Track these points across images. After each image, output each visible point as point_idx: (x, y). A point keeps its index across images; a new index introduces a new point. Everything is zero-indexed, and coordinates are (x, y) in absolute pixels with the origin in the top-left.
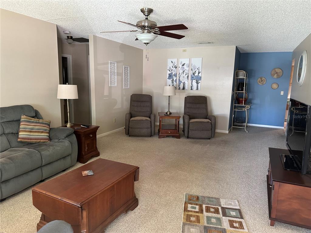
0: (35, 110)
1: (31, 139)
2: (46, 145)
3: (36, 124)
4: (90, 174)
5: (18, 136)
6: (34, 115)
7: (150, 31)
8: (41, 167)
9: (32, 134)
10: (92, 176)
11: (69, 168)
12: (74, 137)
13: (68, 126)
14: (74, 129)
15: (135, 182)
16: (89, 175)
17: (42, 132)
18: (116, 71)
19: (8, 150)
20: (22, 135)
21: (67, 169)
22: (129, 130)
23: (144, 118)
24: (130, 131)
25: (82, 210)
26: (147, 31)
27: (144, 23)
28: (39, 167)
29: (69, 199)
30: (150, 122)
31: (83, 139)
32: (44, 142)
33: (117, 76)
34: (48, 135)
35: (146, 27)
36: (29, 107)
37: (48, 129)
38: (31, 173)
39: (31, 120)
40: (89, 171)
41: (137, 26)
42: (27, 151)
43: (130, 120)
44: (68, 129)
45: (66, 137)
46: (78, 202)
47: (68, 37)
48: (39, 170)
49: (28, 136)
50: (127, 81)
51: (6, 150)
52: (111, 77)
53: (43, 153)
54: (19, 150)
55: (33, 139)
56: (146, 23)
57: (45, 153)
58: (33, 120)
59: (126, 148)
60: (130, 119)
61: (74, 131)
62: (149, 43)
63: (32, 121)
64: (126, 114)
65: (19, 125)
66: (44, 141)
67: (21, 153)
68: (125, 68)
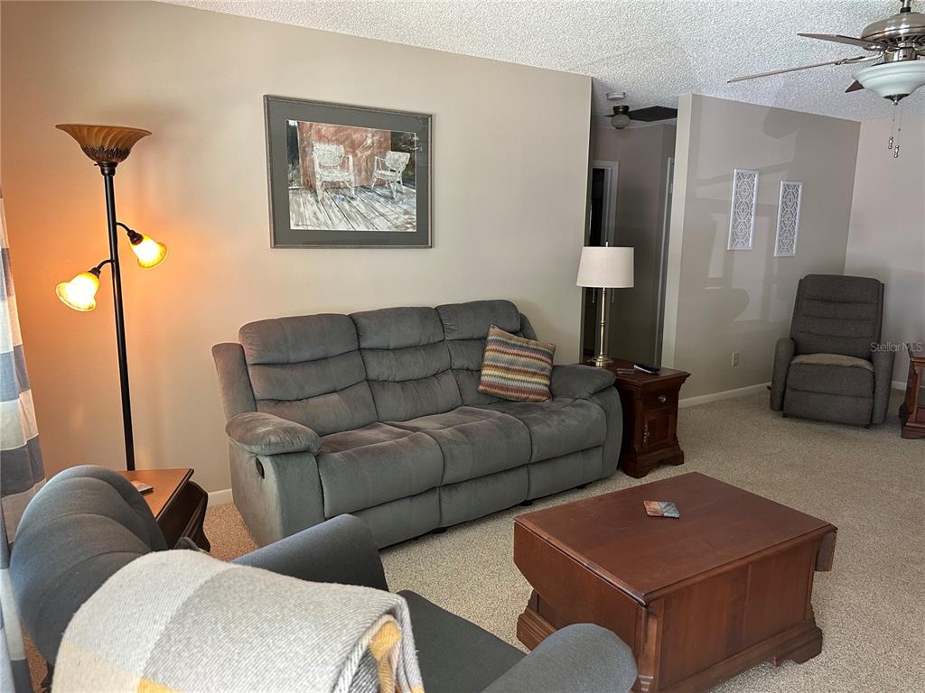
0: (521, 314)
1: (507, 390)
2: (542, 408)
3: (519, 352)
4: (669, 515)
5: (480, 378)
6: (518, 327)
7: (917, 53)
8: (527, 465)
9: (510, 376)
10: (674, 521)
11: (594, 481)
12: (615, 397)
13: (598, 364)
14: (617, 374)
15: (817, 573)
16: (665, 514)
17: (534, 374)
18: (754, 199)
19: (458, 409)
20: (489, 375)
21: (591, 483)
22: (783, 397)
23: (846, 361)
24: (787, 397)
25: (648, 614)
26: (901, 55)
27: (893, 28)
28: (524, 465)
29: (613, 572)
30: (871, 375)
31: (640, 405)
32: (537, 401)
33: (756, 215)
34: (547, 382)
35: (900, 39)
36: (508, 306)
37: (549, 367)
38: (504, 476)
39: (511, 339)
40: (667, 506)
41: (865, 41)
42: (500, 418)
43: (794, 362)
44: (599, 372)
45: (595, 393)
46: (638, 589)
47: (616, 109)
48: (523, 473)
49: (502, 381)
50: (791, 233)
51: (453, 410)
52: (735, 220)
53: (535, 428)
54: (482, 414)
55: (512, 390)
56: (903, 26)
57: (540, 430)
58: (515, 339)
59: (771, 454)
60: (792, 360)
61: (617, 380)
62: (907, 95)
63: (513, 342)
64: (778, 343)
65: (484, 351)
66: (538, 397)
67: (486, 420)
68: (787, 187)
